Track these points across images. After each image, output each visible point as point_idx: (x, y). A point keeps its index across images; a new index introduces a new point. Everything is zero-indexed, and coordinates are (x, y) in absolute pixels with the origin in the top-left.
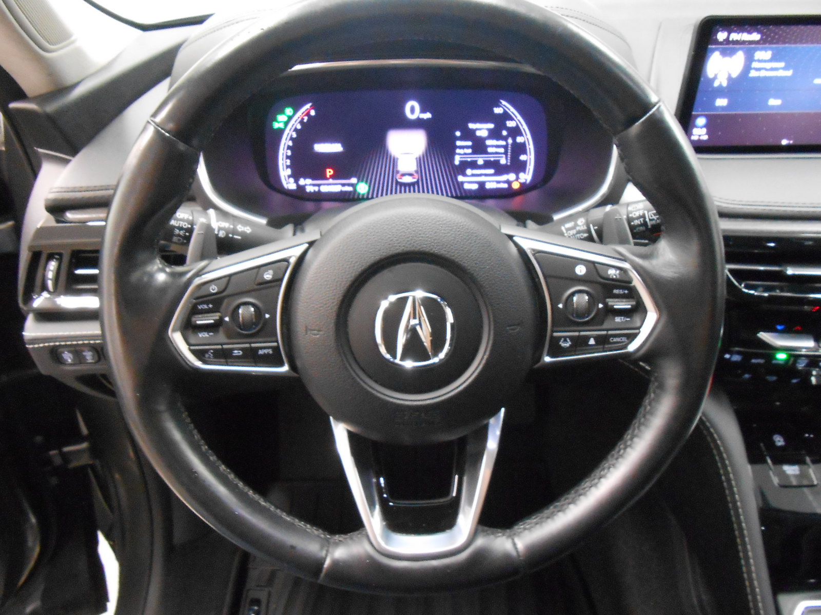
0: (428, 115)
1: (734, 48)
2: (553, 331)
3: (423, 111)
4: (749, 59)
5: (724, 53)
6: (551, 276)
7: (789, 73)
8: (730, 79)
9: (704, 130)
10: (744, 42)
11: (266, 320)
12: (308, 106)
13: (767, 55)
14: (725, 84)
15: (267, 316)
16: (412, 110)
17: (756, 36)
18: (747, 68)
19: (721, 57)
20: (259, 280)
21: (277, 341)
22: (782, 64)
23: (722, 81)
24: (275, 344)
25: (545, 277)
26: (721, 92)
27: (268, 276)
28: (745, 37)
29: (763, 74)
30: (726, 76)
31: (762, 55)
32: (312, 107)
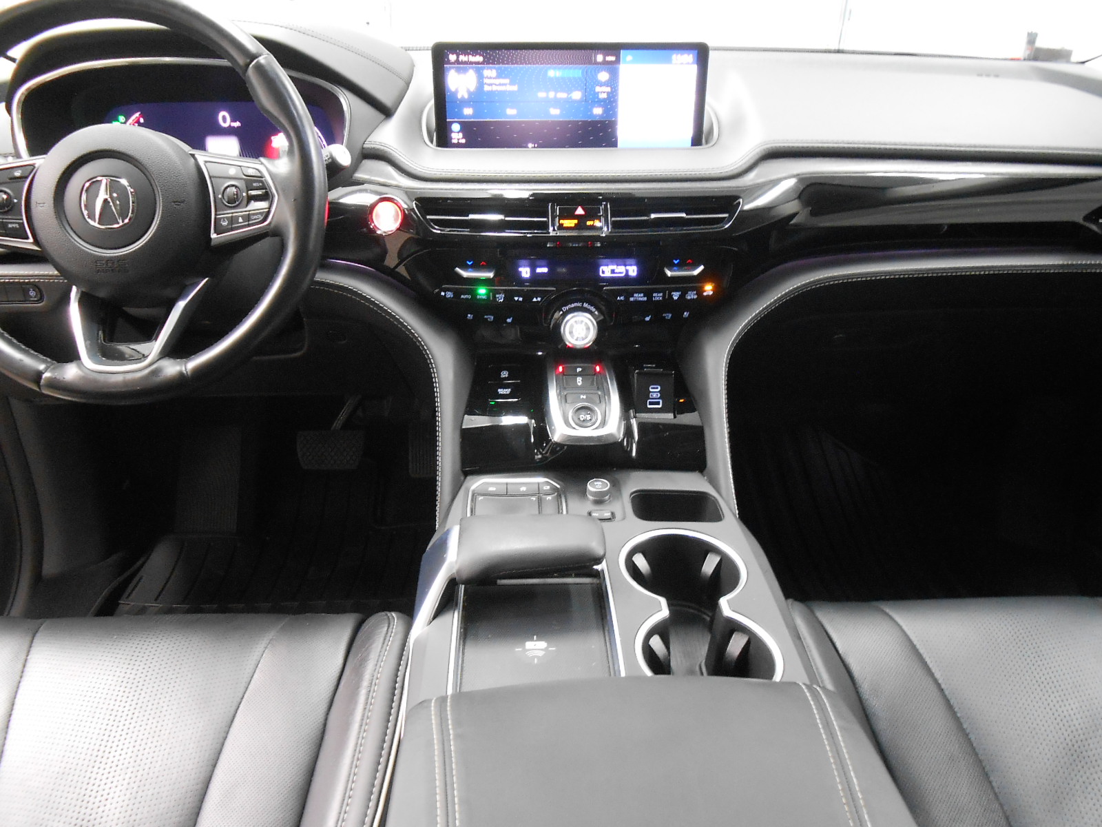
0: (237, 124)
1: (466, 67)
2: (216, 215)
3: (233, 120)
4: (480, 77)
5: (458, 70)
6: (214, 177)
7: (515, 88)
8: (469, 91)
9: (461, 135)
10: (471, 63)
11: (14, 203)
12: (137, 115)
13: (493, 73)
14: (466, 96)
15: (15, 201)
16: (224, 119)
17: (479, 59)
18: (481, 84)
19: (456, 74)
20: (11, 176)
21: (22, 219)
22: (507, 81)
23: (462, 94)
24: (21, 221)
25: (210, 177)
26: (465, 103)
27: (17, 174)
28: (472, 59)
29: (495, 88)
30: (466, 90)
31: (490, 72)
32: (141, 116)
